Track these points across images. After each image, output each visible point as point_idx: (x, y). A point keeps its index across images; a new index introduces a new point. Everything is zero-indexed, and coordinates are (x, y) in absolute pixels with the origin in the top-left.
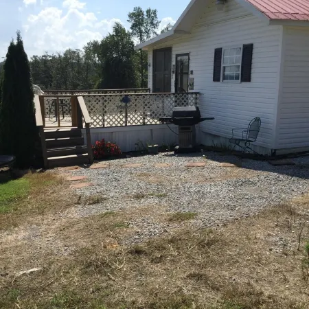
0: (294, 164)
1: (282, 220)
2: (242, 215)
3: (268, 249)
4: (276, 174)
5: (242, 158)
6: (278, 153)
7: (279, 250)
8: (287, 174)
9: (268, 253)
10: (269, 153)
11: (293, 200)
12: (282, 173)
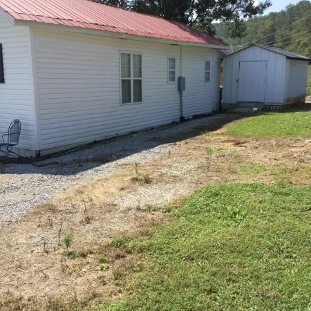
0: (57, 163)
1: (44, 220)
2: (3, 223)
3: (29, 251)
4: (40, 175)
5: (6, 163)
6: (42, 154)
7: (40, 249)
8: (51, 173)
9: (29, 256)
10: (34, 155)
11: (56, 198)
12: (47, 173)
